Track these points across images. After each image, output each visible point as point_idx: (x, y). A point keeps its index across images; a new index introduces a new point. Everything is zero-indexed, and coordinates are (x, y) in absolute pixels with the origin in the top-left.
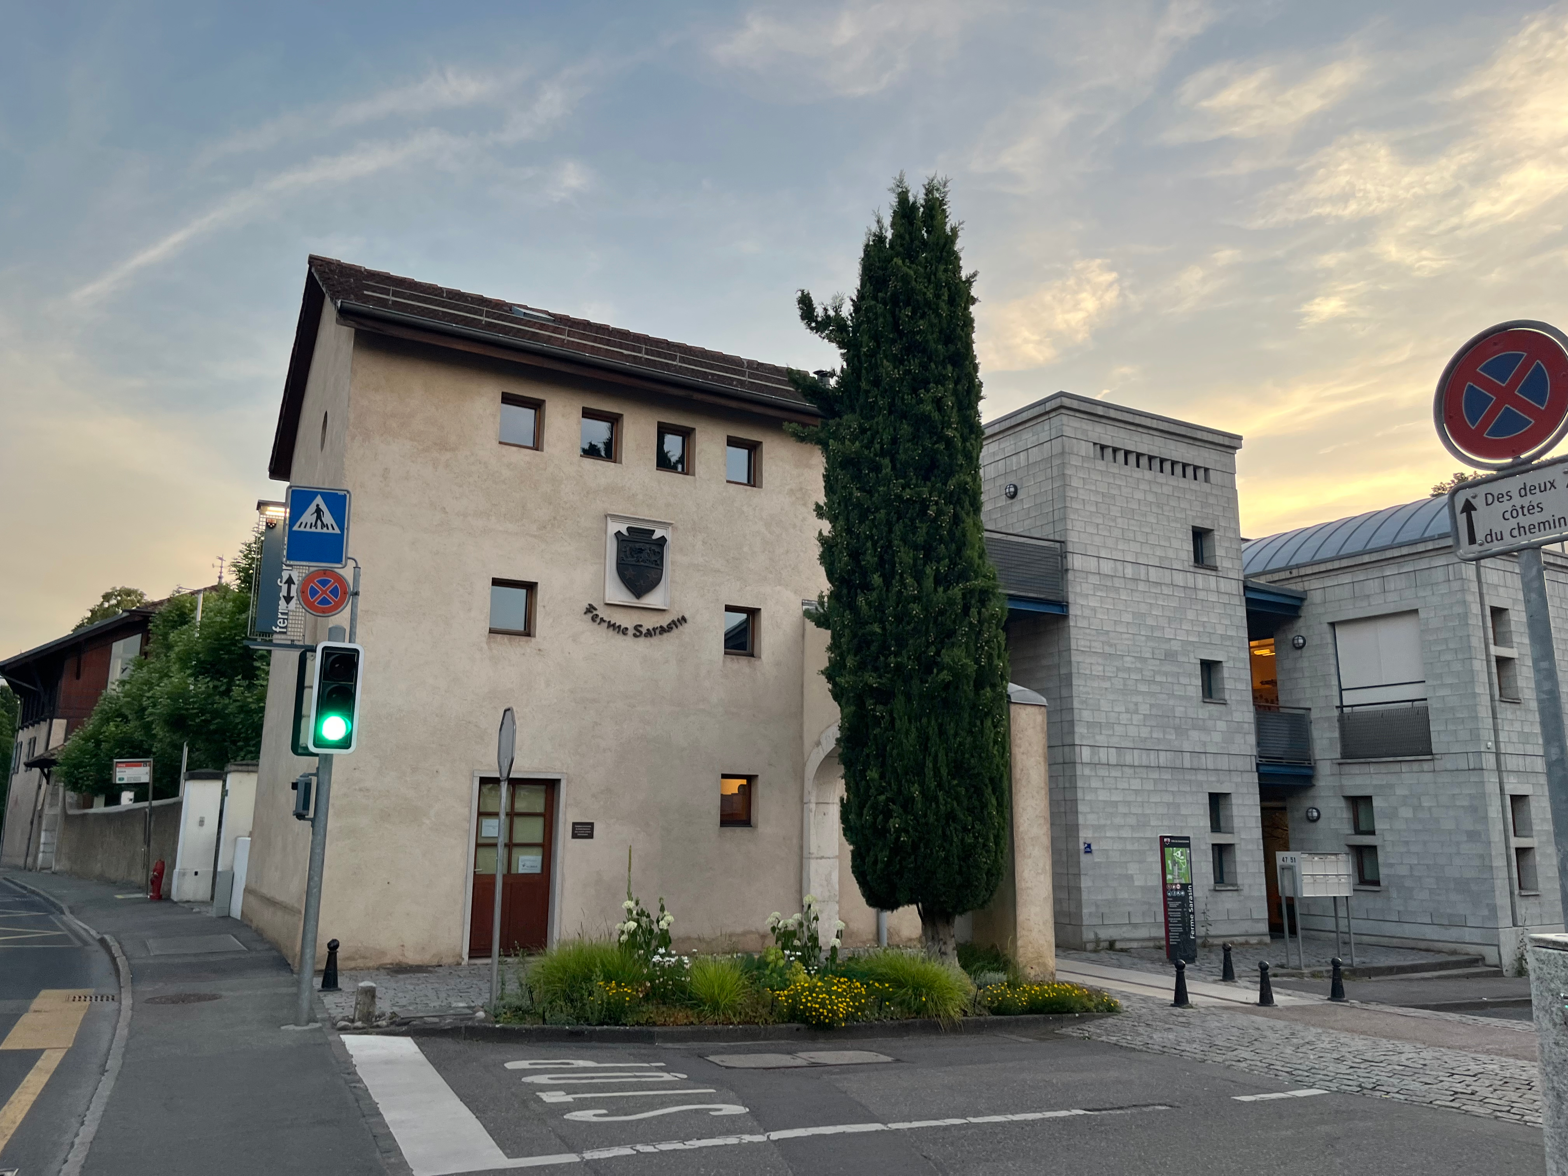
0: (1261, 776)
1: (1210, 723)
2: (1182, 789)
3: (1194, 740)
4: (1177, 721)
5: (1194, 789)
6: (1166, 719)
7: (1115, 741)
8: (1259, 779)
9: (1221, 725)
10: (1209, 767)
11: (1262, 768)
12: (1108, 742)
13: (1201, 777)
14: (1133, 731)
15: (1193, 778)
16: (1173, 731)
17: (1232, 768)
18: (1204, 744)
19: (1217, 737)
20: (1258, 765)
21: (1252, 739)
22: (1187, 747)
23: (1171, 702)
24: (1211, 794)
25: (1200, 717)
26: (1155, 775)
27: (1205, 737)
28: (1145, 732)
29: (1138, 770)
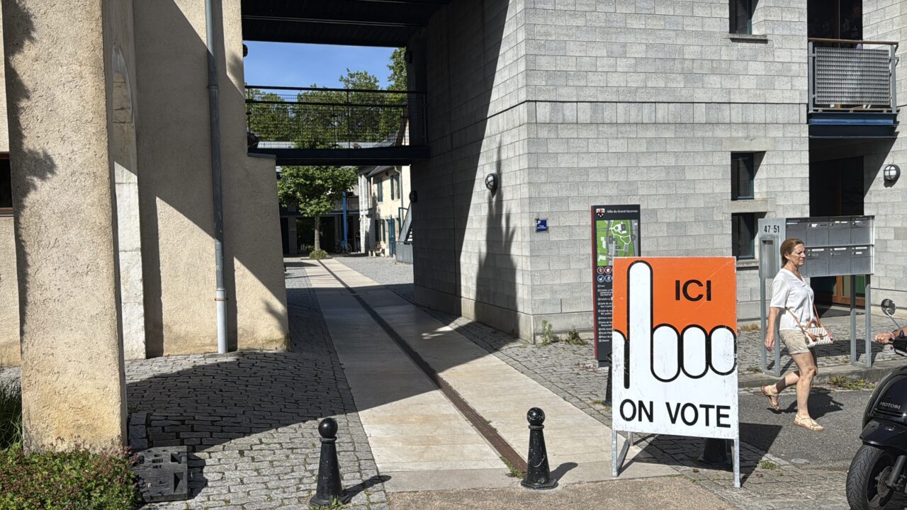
0: (813, 130)
1: (739, 66)
2: (689, 148)
3: (713, 87)
4: (688, 64)
5: (709, 148)
6: (672, 63)
7: (587, 94)
8: (810, 133)
9: (757, 68)
10: (734, 120)
11: (816, 121)
12: (578, 95)
13: (720, 133)
14: (615, 80)
15: (709, 134)
16: (680, 78)
17: (768, 121)
18: (729, 91)
19: (749, 83)
20: (809, 116)
21: (803, 84)
22: (700, 95)
23: (680, 41)
24: (735, 155)
25: (724, 58)
26: (651, 133)
27: (728, 84)
28: (635, 81)
29: (623, 129)
